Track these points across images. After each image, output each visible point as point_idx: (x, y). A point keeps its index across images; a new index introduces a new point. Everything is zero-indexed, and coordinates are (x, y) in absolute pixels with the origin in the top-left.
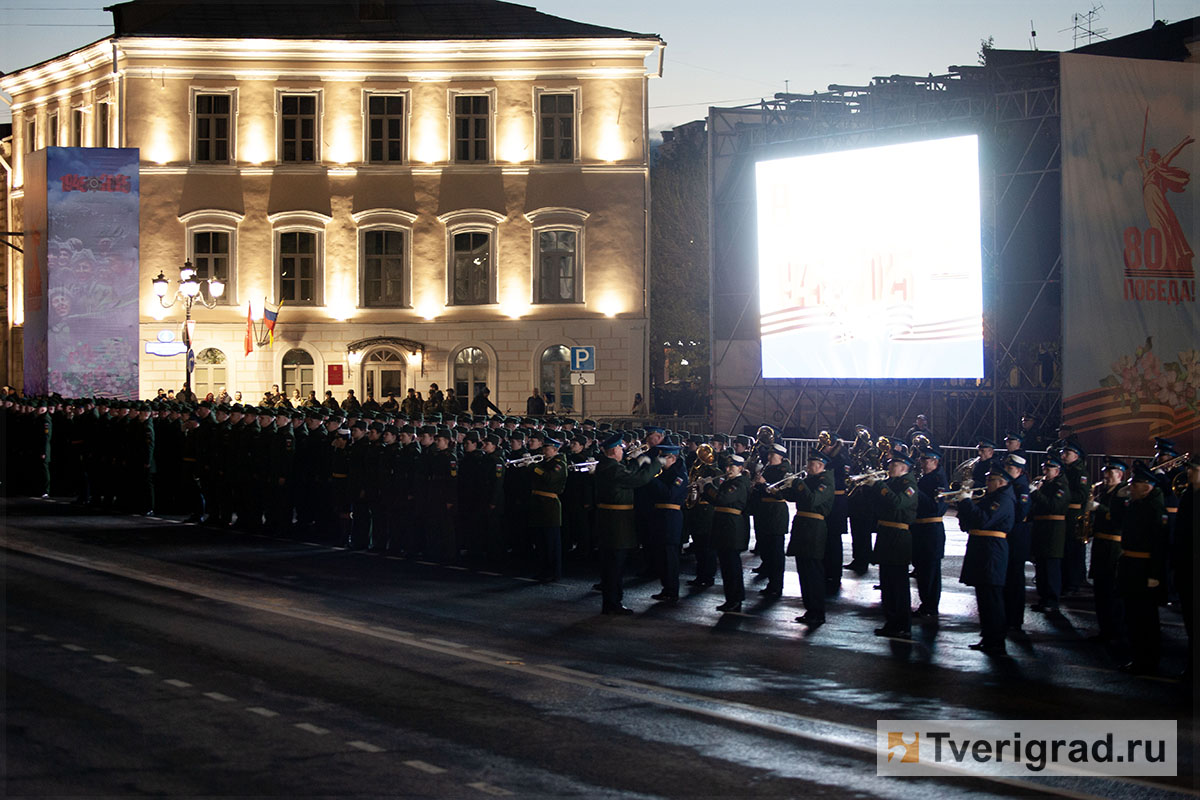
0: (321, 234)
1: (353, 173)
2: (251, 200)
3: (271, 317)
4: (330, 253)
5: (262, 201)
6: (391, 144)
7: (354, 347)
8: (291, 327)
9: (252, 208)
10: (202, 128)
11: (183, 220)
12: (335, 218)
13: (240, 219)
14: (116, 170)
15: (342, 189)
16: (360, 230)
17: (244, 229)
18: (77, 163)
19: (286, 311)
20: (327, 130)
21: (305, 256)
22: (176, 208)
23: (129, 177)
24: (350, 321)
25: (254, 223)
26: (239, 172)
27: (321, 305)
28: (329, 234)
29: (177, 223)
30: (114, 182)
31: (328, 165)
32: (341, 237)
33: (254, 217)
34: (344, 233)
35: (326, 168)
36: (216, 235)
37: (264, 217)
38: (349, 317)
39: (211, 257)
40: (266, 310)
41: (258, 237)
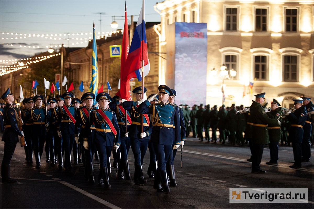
0: (269, 56)
1: (280, 35)
2: (244, 44)
3: (252, 84)
4: (272, 63)
5: (249, 44)
6: (293, 25)
7: (280, 95)
8: (258, 88)
9: (245, 47)
10: (228, 19)
11: (221, 50)
12: (274, 51)
13: (241, 50)
14: (199, 30)
15: (276, 41)
16: (283, 55)
17: (242, 54)
18: (185, 28)
19: (257, 82)
20: (271, 20)
21: (263, 64)
22: (219, 46)
23: (204, 33)
24: (279, 87)
25: (246, 52)
26: (240, 34)
27: (268, 80)
28: (272, 56)
29: (219, 52)
30: (198, 34)
31: (271, 32)
32: (276, 57)
33: (246, 50)
34: (277, 56)
35: (270, 33)
36: (232, 56)
37: (249, 50)
38: (278, 85)
39: (230, 63)
40: (250, 82)
41: (247, 57)
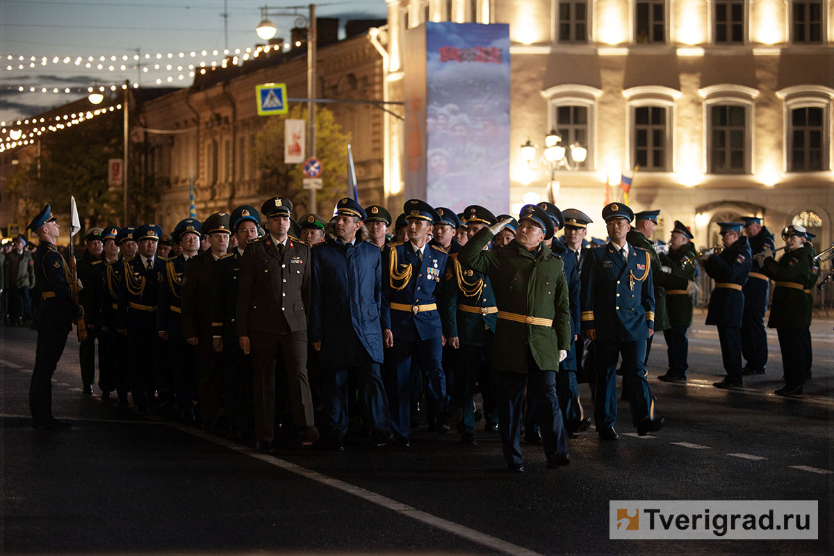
0: (671, 108)
1: (700, 52)
2: (607, 76)
3: (627, 181)
4: (679, 125)
5: (617, 78)
6: (735, 27)
7: (700, 210)
8: (643, 191)
9: (609, 84)
10: (564, 12)
11: (546, 94)
12: (684, 93)
13: (598, 93)
14: (489, 43)
15: (691, 67)
16: (708, 105)
17: (602, 103)
18: (453, 37)
19: (640, 177)
20: (676, 15)
21: (657, 127)
22: (540, 84)
23: (501, 50)
24: (697, 187)
25: (611, 97)
26: (596, 51)
27: (671, 171)
28: (679, 108)
29: (540, 97)
30: (487, 53)
31: (677, 45)
32: (689, 111)
33: (611, 92)
34: (692, 107)
35: (675, 48)
36: (577, 109)
37: (620, 92)
38: (697, 183)
39: (571, 128)
40: (623, 176)
41: (614, 110)
